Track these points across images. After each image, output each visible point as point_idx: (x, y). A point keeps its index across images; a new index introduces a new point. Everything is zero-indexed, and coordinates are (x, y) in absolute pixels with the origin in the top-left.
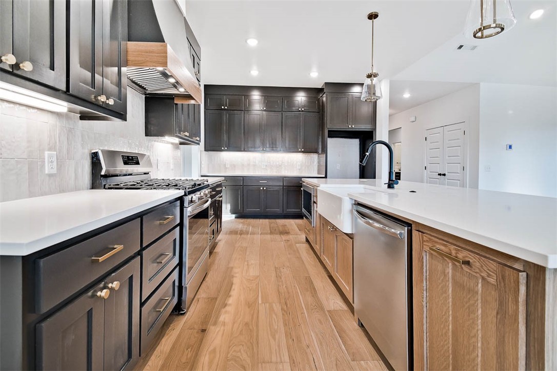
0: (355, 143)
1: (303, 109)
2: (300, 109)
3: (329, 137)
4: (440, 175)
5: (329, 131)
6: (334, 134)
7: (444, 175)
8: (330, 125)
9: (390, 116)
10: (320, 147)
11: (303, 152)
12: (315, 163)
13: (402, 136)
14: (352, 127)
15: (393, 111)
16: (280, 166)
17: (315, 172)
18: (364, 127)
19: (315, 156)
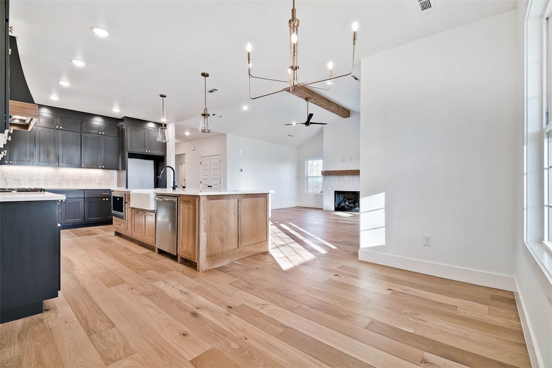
0: (151, 163)
1: (103, 133)
2: (100, 133)
3: (129, 157)
4: (209, 186)
5: (129, 153)
6: (133, 156)
7: (211, 186)
8: (129, 149)
9: (176, 144)
10: (121, 165)
11: (103, 169)
12: (115, 178)
13: (187, 159)
14: (148, 151)
15: (178, 141)
16: (78, 180)
17: (115, 185)
18: (157, 153)
19: (115, 172)
